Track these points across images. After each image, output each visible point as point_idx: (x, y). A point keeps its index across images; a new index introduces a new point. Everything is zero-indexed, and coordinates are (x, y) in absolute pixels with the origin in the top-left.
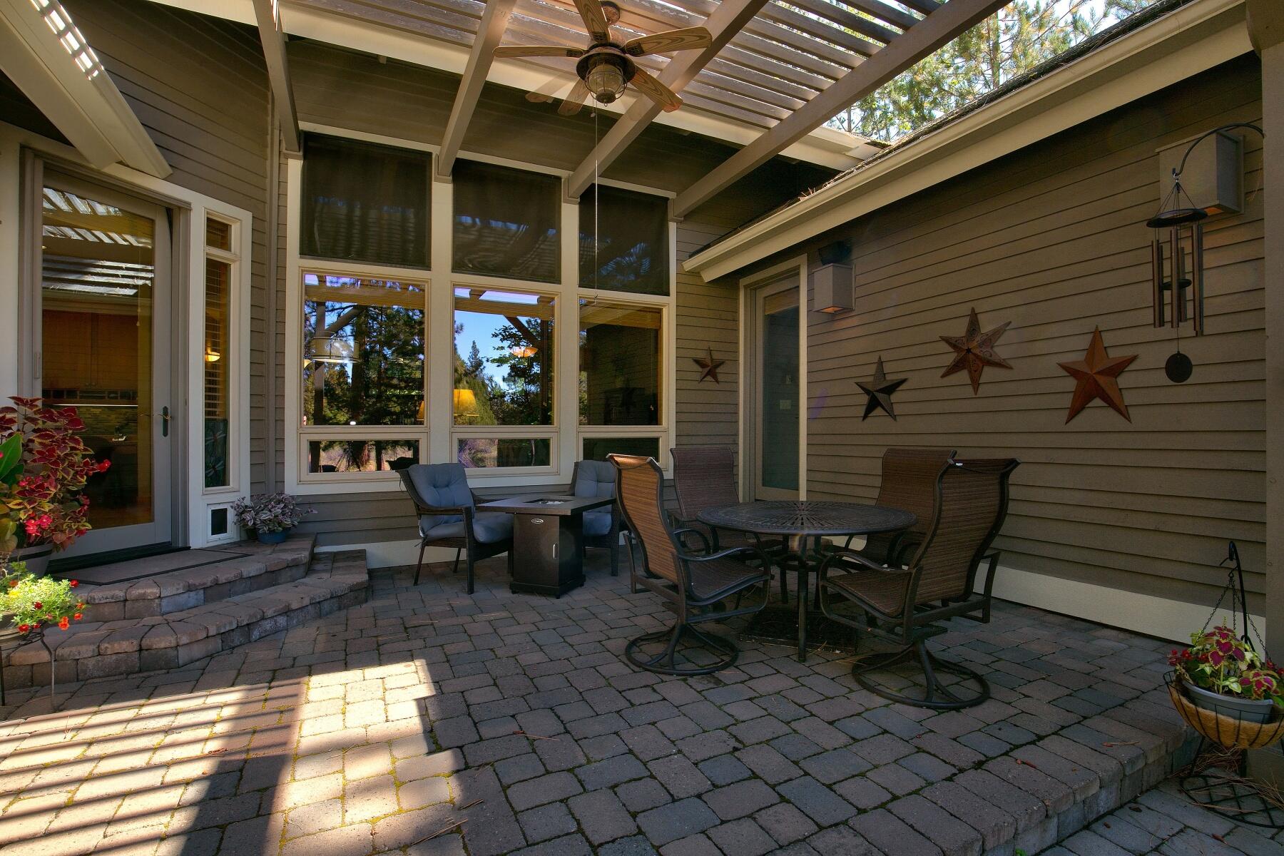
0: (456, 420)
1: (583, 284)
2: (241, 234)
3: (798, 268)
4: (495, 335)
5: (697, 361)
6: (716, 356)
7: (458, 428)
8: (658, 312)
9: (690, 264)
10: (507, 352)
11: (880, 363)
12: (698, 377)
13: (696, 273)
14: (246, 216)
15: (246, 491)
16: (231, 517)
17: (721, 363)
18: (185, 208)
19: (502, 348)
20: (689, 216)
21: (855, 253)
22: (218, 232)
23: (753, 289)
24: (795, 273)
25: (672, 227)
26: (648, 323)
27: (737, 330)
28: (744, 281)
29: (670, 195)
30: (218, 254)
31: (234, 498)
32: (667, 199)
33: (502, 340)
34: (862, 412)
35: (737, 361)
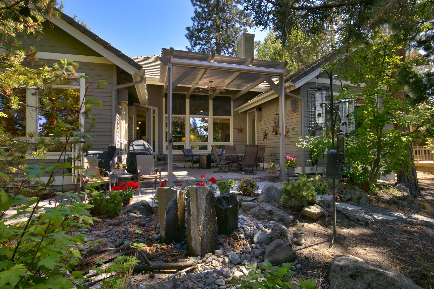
0: (191, 141)
1: (213, 115)
2: (157, 112)
3: (255, 111)
4: (199, 121)
5: (238, 129)
6: (242, 128)
7: (191, 143)
8: (229, 119)
9: (236, 110)
10: (202, 125)
11: (265, 130)
12: (238, 132)
13: (237, 111)
14: (157, 108)
15: (157, 153)
16: (156, 157)
17: (243, 129)
18: (150, 109)
19: (201, 124)
20: (235, 100)
21: (263, 109)
22: (154, 111)
23: (250, 114)
24: (254, 112)
25: (232, 102)
26: (227, 122)
27: (247, 122)
28: (248, 112)
29: (231, 96)
30: (154, 115)
31: (156, 154)
32: (230, 97)
33: (201, 122)
34: (263, 139)
35: (246, 129)
